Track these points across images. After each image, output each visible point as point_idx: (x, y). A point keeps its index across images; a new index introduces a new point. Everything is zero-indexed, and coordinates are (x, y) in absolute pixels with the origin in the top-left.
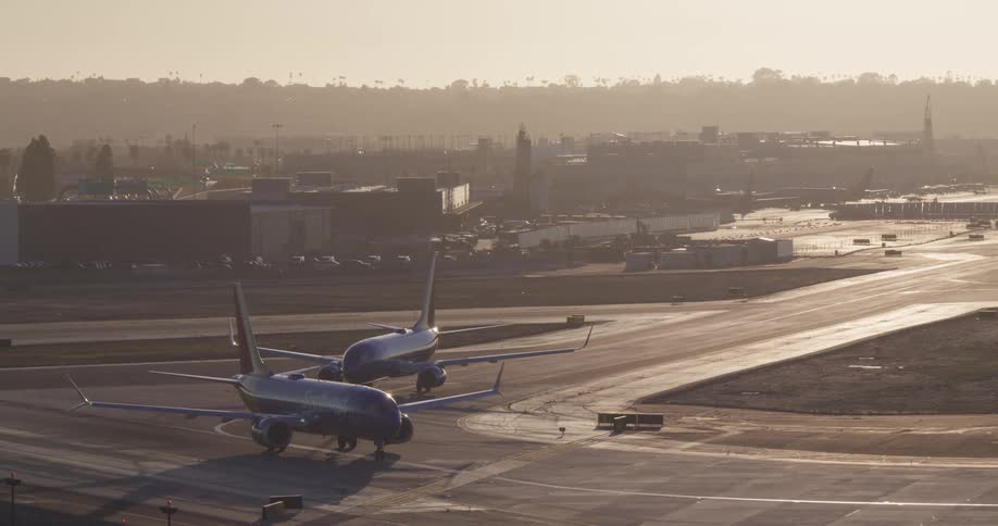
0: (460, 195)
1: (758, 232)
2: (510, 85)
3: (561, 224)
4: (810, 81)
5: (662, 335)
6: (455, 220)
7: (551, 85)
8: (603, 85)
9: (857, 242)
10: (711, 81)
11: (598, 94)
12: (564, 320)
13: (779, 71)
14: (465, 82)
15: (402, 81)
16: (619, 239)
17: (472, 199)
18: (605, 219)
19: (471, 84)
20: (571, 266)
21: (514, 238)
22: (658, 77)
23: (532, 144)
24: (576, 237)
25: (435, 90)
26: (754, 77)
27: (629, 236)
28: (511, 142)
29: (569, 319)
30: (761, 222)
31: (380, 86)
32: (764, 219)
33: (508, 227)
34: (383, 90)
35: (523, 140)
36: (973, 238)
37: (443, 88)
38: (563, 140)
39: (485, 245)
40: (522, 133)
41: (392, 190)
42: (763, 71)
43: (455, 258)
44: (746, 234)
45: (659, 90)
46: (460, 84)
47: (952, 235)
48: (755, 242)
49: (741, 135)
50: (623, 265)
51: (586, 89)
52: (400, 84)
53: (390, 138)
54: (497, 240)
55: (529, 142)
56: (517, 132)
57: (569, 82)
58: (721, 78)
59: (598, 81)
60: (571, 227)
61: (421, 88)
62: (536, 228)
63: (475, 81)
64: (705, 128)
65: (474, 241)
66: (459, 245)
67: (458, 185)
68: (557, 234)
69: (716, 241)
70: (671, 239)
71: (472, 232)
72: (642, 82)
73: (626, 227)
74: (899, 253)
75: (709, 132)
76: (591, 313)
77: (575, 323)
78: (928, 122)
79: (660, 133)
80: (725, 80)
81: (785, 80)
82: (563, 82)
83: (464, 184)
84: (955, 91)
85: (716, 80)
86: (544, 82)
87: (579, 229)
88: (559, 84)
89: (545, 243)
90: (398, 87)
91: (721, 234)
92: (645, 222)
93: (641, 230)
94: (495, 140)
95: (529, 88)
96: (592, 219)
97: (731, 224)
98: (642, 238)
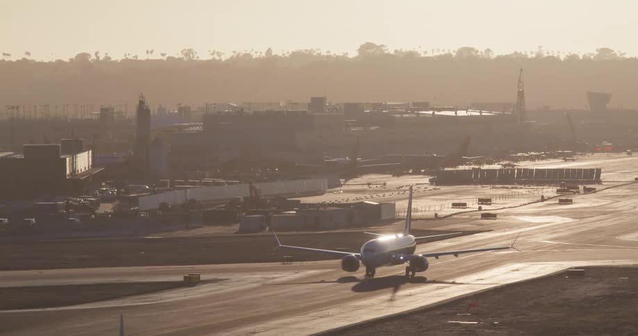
0: (83, 161)
1: (362, 196)
2: (130, 57)
3: (178, 189)
4: (411, 56)
5: (271, 293)
6: (79, 184)
7: (169, 58)
8: (218, 58)
9: (455, 205)
10: (320, 54)
11: (212, 66)
12: (181, 278)
13: (383, 46)
14: (89, 55)
15: (28, 54)
16: (234, 202)
17: (95, 164)
18: (218, 184)
19: (93, 57)
20: (188, 228)
21: (134, 201)
22: (269, 51)
23: (152, 113)
24: (193, 201)
25: (60, 62)
26: (359, 50)
27: (242, 200)
28: (132, 112)
29: (185, 278)
30: (366, 187)
31: (7, 59)
32: (369, 184)
33: (127, 192)
34: (10, 62)
35: (142, 109)
36: (562, 202)
37: (67, 60)
38: (180, 109)
39: (106, 208)
40: (142, 103)
41: (18, 156)
42: (368, 46)
43: (78, 220)
44: (351, 198)
45: (270, 62)
46: (83, 57)
47: (543, 199)
48: (361, 206)
49: (348, 105)
50: (236, 227)
51: (201, 61)
52: (27, 57)
53: (17, 107)
54: (117, 202)
55: (149, 111)
56: (137, 103)
57: (187, 55)
58: (329, 52)
59: (213, 54)
60: (189, 191)
61: (46, 61)
62: (154, 192)
63: (96, 54)
64: (313, 99)
65: (97, 204)
66: (83, 207)
67: (81, 151)
68: (174, 197)
69: (323, 205)
70: (282, 202)
71: (94, 196)
72: (255, 56)
73: (239, 191)
74: (494, 216)
75: (318, 102)
76: (205, 271)
77: (191, 282)
78: (521, 95)
79: (270, 104)
80: (332, 54)
81: (389, 55)
82: (180, 56)
83: (87, 149)
84: (545, 64)
85: (324, 53)
86: (163, 55)
87: (195, 192)
88: (177, 57)
89: (163, 206)
90: (24, 59)
91: (328, 198)
92: (257, 186)
93: (254, 195)
94: (116, 110)
95: (147, 60)
96: (207, 184)
97: (338, 189)
98: (254, 202)
